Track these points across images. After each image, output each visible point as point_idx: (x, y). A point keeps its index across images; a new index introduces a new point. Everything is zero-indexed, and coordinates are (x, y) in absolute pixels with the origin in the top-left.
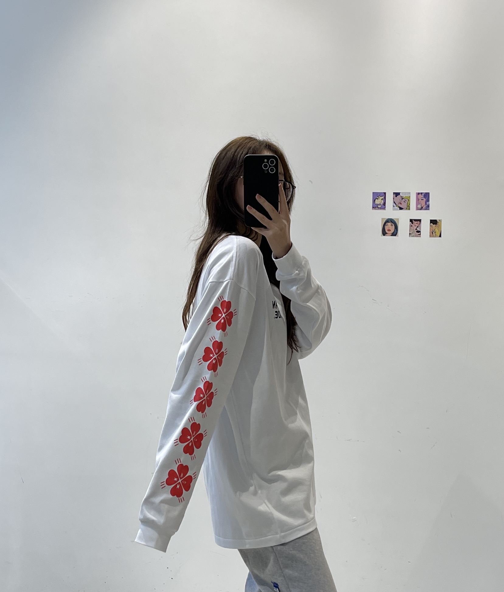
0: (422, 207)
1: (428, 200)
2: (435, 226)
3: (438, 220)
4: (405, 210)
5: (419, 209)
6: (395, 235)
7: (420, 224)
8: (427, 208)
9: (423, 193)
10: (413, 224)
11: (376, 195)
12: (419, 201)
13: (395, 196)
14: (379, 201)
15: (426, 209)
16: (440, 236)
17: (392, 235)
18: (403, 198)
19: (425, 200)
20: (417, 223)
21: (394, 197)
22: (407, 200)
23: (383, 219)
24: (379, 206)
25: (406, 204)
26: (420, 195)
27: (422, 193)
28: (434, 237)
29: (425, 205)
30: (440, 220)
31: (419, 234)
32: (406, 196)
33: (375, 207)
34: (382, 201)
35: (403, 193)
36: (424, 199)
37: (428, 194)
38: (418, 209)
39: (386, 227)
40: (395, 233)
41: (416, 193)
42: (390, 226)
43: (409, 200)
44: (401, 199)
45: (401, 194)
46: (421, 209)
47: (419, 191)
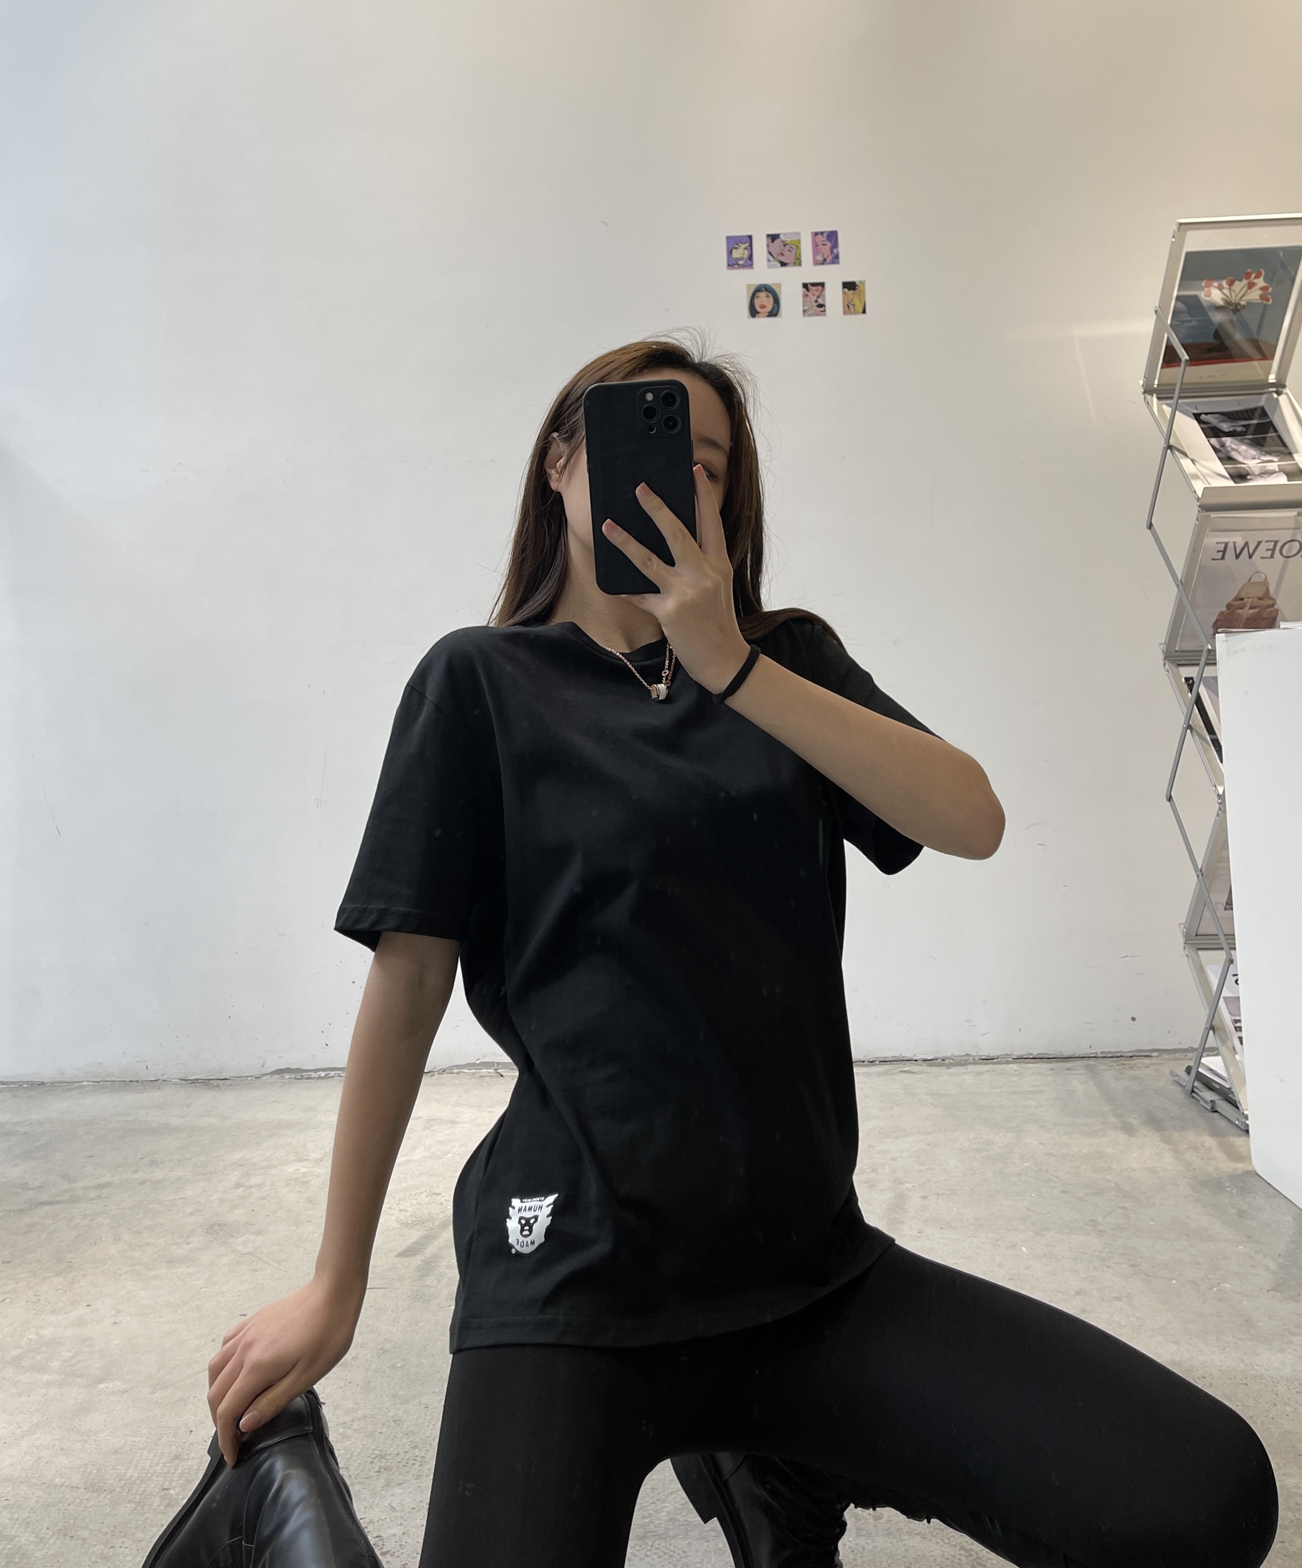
0: (825, 260)
1: (835, 245)
2: (854, 294)
3: (858, 281)
4: (791, 266)
5: (819, 262)
6: (776, 315)
7: (823, 291)
8: (835, 259)
9: (826, 232)
10: (808, 291)
11: (734, 242)
12: (819, 247)
13: (770, 240)
14: (741, 253)
15: (834, 262)
16: (864, 312)
17: (769, 316)
18: (787, 244)
19: (829, 244)
20: (816, 290)
21: (768, 242)
22: (795, 247)
23: (750, 285)
24: (741, 263)
25: (794, 256)
26: (819, 236)
27: (822, 233)
28: (853, 314)
29: (831, 255)
30: (861, 282)
31: (822, 309)
32: (793, 239)
33: (734, 264)
34: (747, 252)
35: (785, 234)
36: (826, 243)
37: (835, 233)
38: (816, 263)
39: (757, 299)
40: (775, 311)
41: (812, 233)
42: (764, 300)
43: (799, 247)
44: (782, 246)
45: (781, 237)
46: (824, 262)
47: (819, 230)
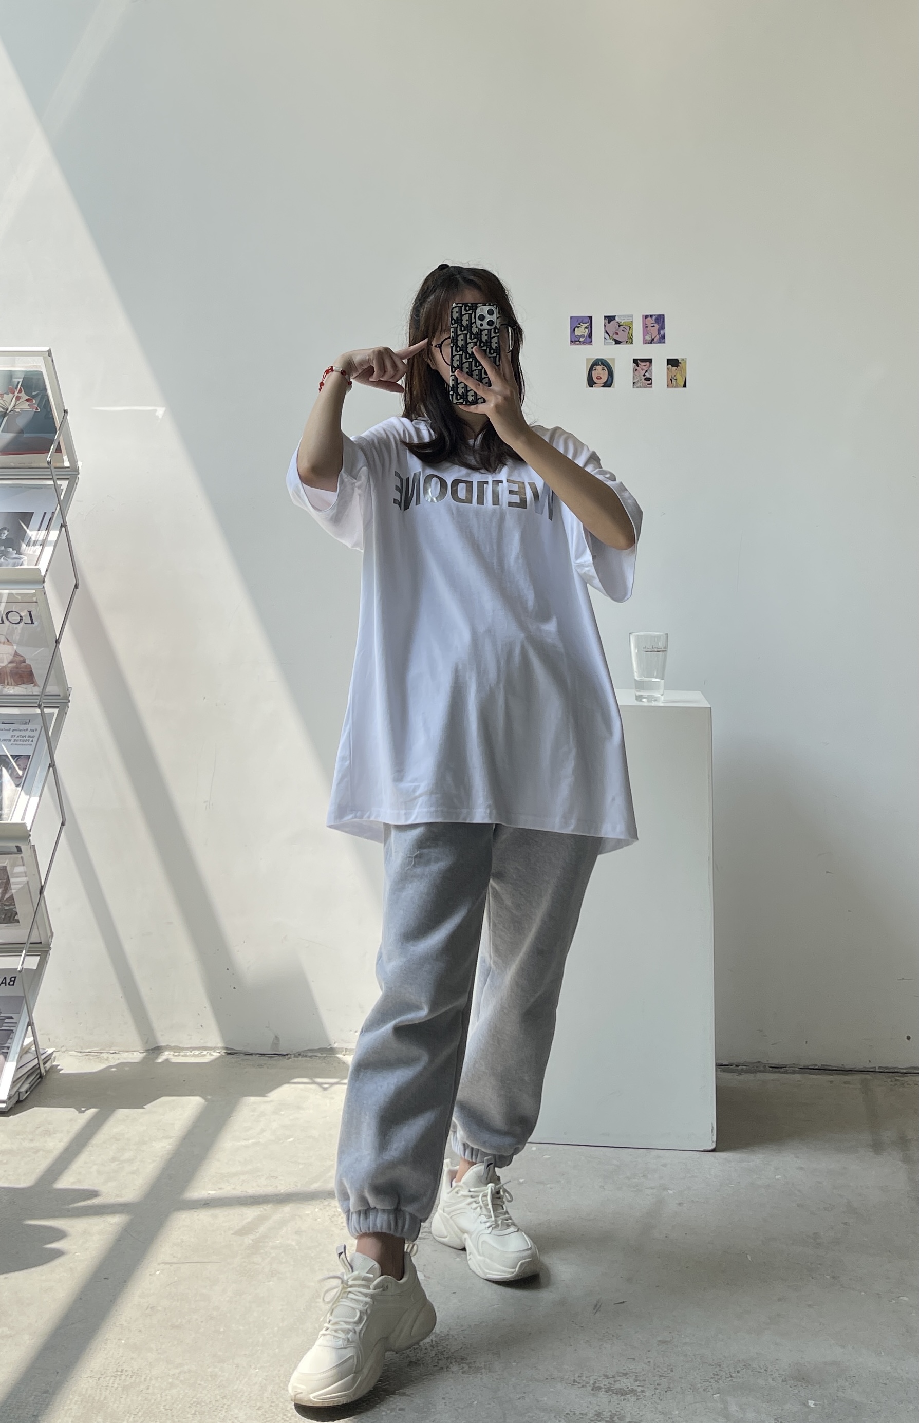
0: (653, 339)
1: (662, 327)
2: (676, 369)
3: (679, 358)
4: (624, 344)
5: (647, 341)
6: (610, 386)
7: (650, 367)
8: (662, 339)
9: (655, 315)
10: (638, 366)
11: (576, 322)
12: (649, 328)
13: (607, 321)
14: (581, 331)
15: (660, 343)
16: (685, 386)
17: (603, 386)
18: (622, 325)
20: (645, 366)
21: (605, 322)
22: (628, 328)
23: (587, 359)
24: (581, 339)
25: (627, 335)
26: (650, 318)
27: (651, 316)
28: (675, 387)
29: (658, 336)
30: (683, 360)
31: (649, 382)
32: (626, 321)
33: (575, 341)
34: (587, 330)
35: (620, 316)
36: (656, 325)
37: (662, 317)
39: (593, 372)
40: (609, 382)
41: (643, 316)
42: (600, 372)
43: (630, 328)
44: (616, 326)
45: (616, 318)
47: (648, 313)
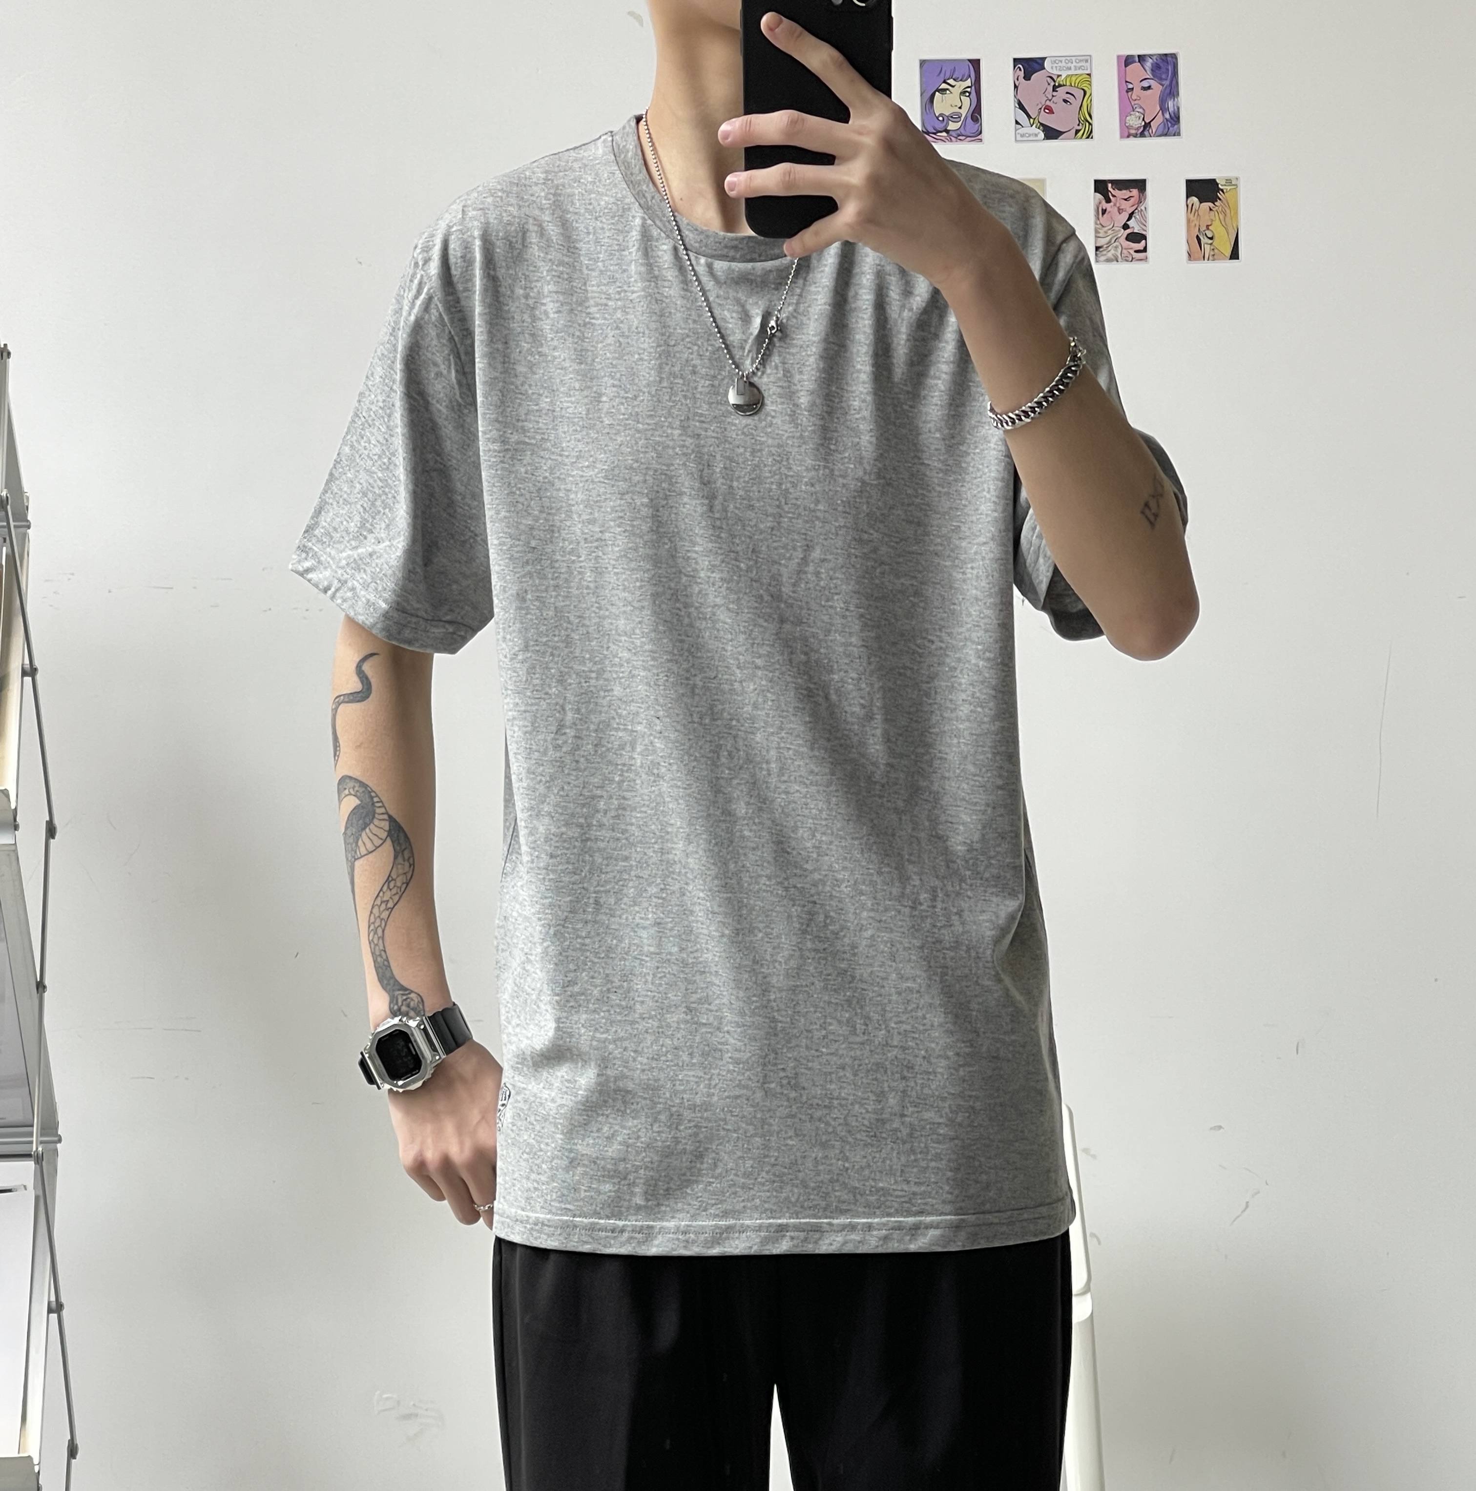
0: (1147, 125)
1: (1172, 91)
2: (1212, 209)
3: (1220, 178)
4: (1070, 138)
5: (1133, 132)
7: (1140, 202)
8: (1172, 125)
9: (1150, 56)
10: (1108, 201)
11: (936, 76)
12: (1137, 91)
13: (1022, 74)
14: (949, 102)
15: (1166, 135)
16: (1235, 255)
18: (1062, 85)
19: (1157, 88)
20: (1127, 199)
21: (1016, 77)
22: (1080, 93)
24: (952, 126)
25: (1077, 114)
26: (1136, 66)
27: (1142, 58)
28: (1211, 259)
29: (1161, 116)
30: (1229, 181)
31: (1140, 245)
32: (1070, 73)
33: (934, 130)
34: (966, 101)
35: (1056, 59)
36: (1154, 83)
37: (1169, 59)
41: (1119, 57)
43: (1086, 92)
44: (1049, 88)
45: (1049, 65)
46: (1145, 130)
47: (1136, 52)
